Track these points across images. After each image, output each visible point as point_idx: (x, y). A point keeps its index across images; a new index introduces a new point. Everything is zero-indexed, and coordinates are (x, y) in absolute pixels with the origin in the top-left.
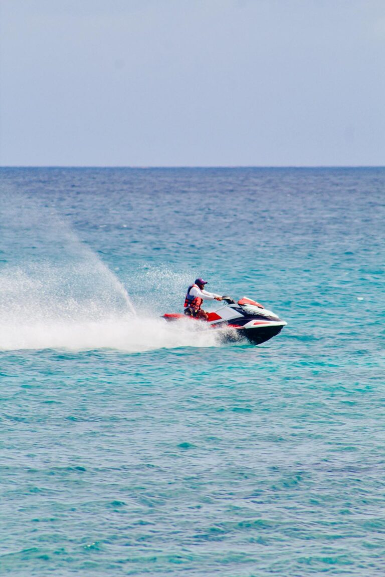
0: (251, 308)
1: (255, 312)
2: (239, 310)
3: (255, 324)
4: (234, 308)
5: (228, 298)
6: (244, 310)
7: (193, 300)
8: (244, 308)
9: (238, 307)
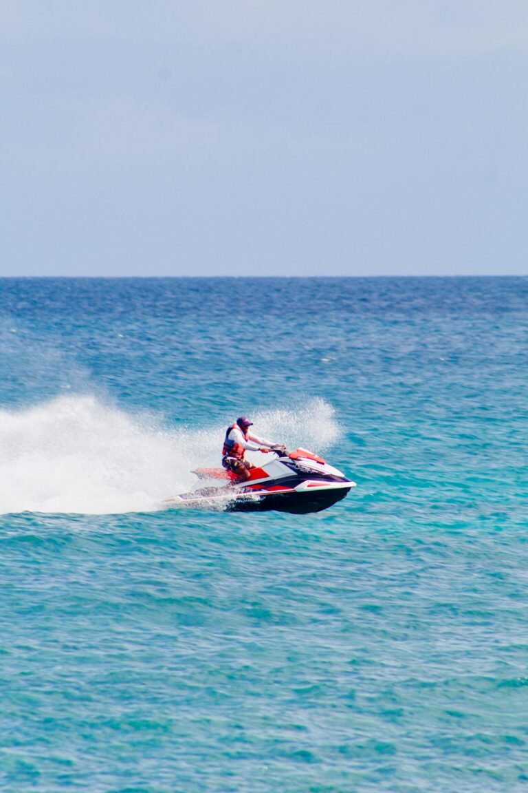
0: (307, 464)
1: (311, 469)
2: (291, 466)
3: (309, 486)
4: (285, 463)
5: (279, 449)
6: (297, 466)
7: (233, 447)
8: (298, 463)
9: (290, 461)
